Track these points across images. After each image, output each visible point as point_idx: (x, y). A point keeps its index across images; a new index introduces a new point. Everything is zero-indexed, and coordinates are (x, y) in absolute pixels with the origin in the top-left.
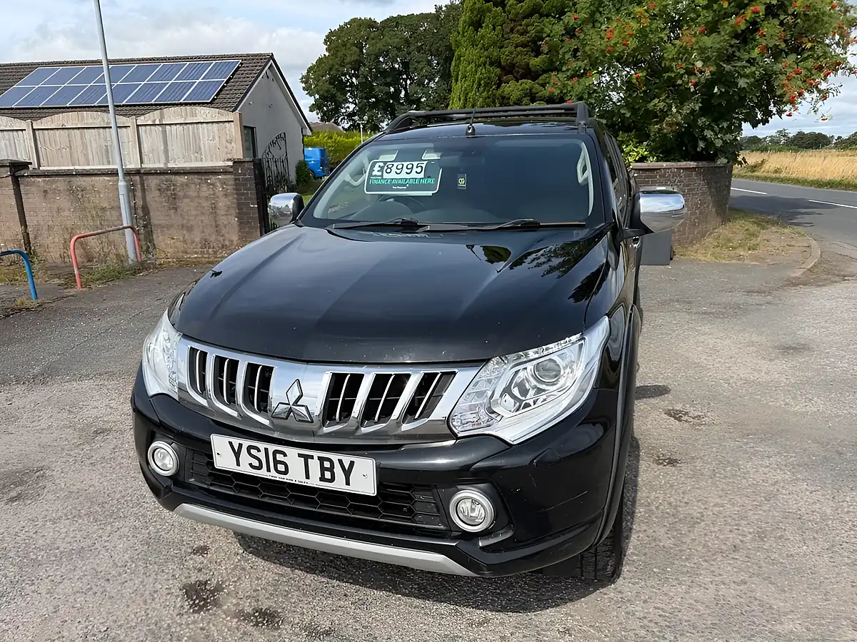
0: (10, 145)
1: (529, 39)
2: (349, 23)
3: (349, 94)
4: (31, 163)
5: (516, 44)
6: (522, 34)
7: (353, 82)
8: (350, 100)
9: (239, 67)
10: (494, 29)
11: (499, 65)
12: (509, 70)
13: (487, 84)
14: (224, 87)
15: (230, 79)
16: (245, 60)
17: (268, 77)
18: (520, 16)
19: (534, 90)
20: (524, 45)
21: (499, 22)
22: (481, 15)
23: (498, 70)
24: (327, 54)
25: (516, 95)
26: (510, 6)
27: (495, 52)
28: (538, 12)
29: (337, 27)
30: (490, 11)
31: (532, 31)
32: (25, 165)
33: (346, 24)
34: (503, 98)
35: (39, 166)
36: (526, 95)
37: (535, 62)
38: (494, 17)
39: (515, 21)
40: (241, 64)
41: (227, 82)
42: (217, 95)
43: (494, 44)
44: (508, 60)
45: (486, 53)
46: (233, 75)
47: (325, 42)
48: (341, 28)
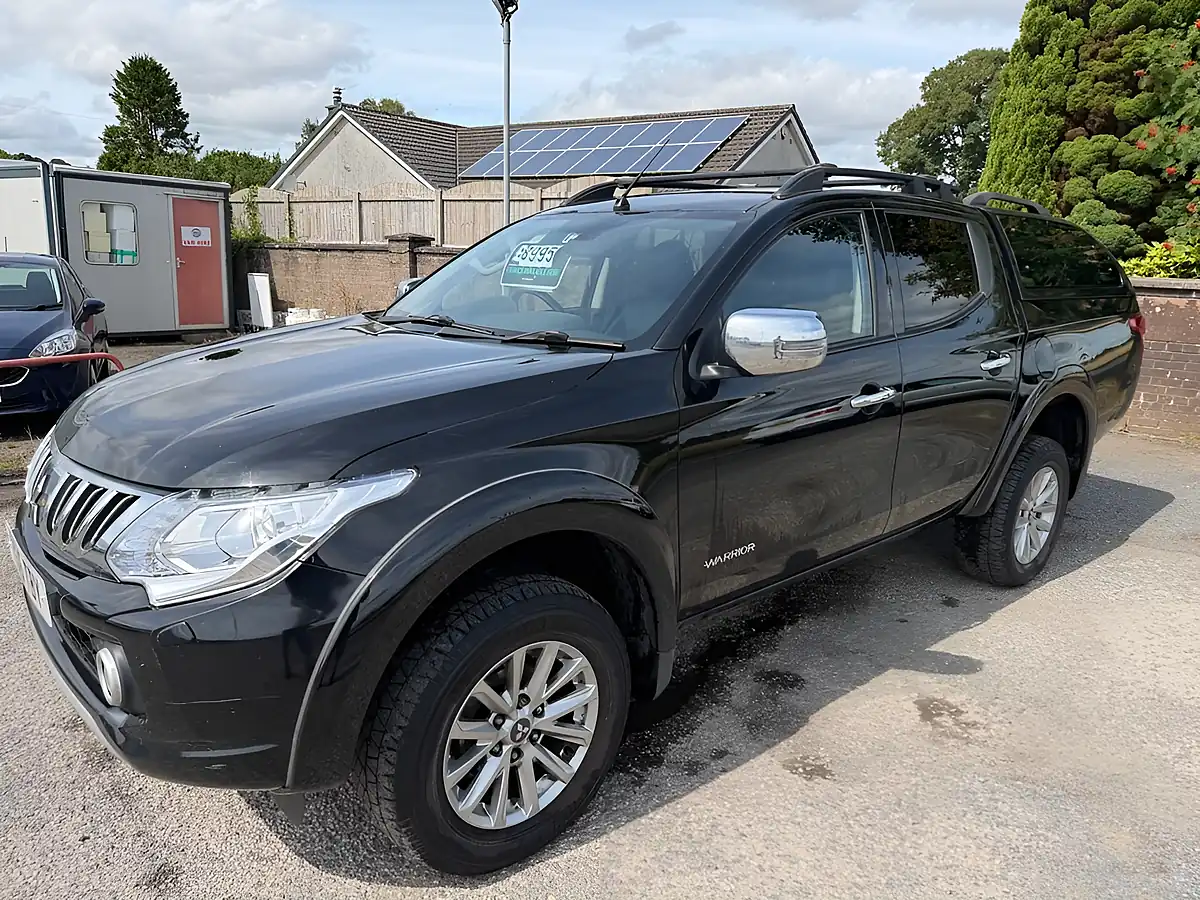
0: (420, 217)
1: (1120, 67)
2: (966, 58)
3: (947, 162)
4: (434, 239)
5: (1096, 77)
6: (1110, 60)
7: (955, 144)
8: (948, 170)
9: (744, 125)
10: (1061, 55)
11: (1063, 112)
12: (1079, 119)
13: (1035, 143)
14: (716, 151)
15: (728, 140)
16: (756, 115)
17: (783, 138)
18: (1111, 31)
19: (1116, 152)
20: (1108, 78)
21: (1073, 42)
22: (1043, 35)
23: (1061, 121)
24: (923, 104)
25: (1082, 158)
26: (1097, 15)
27: (1056, 91)
28: (1145, 22)
29: (945, 64)
30: (1058, 25)
31: (1128, 55)
32: (426, 241)
33: (960, 59)
34: (1061, 164)
35: (443, 242)
36: (1099, 160)
37: (1124, 105)
38: (1066, 35)
39: (1102, 39)
40: (749, 120)
41: (722, 145)
42: (704, 163)
43: (1058, 78)
44: (1077, 102)
45: (1043, 94)
46: (733, 135)
47: (924, 86)
48: (952, 66)
